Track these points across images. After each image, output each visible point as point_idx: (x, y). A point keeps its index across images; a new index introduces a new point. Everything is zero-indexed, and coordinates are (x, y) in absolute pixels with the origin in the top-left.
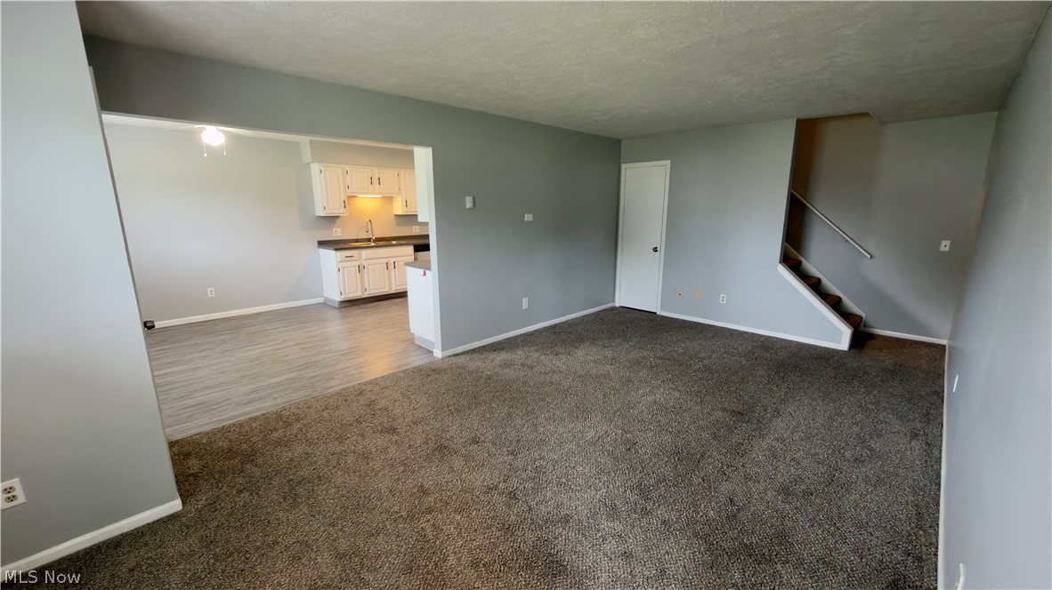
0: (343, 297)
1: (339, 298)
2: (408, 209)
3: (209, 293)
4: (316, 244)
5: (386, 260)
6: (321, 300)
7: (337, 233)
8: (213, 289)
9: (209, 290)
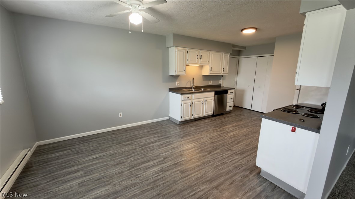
0: (182, 119)
1: (179, 119)
2: (212, 72)
3: (120, 115)
4: (168, 90)
5: (202, 100)
6: (167, 118)
7: (178, 84)
8: (121, 113)
9: (120, 113)
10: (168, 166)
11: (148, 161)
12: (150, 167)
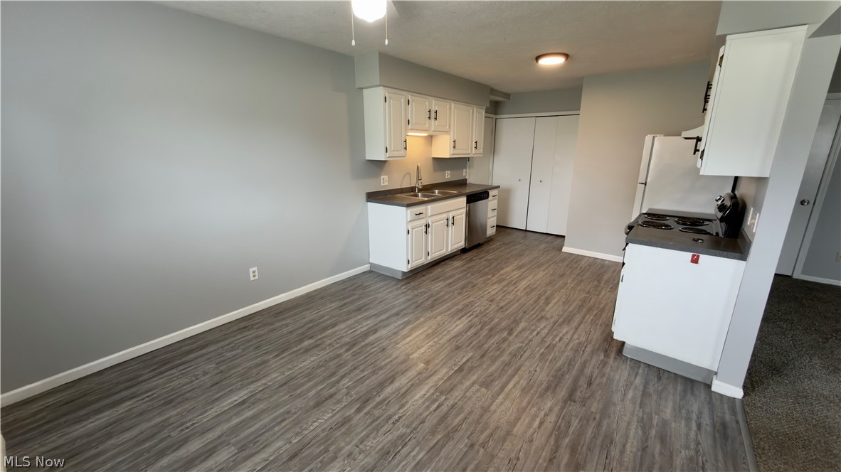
0: (410, 266)
1: (405, 268)
3: (251, 275)
4: (364, 197)
5: (445, 216)
6: (366, 267)
7: (385, 182)
8: (255, 269)
9: (251, 270)
10: (445, 378)
11: (390, 378)
12: (407, 391)
